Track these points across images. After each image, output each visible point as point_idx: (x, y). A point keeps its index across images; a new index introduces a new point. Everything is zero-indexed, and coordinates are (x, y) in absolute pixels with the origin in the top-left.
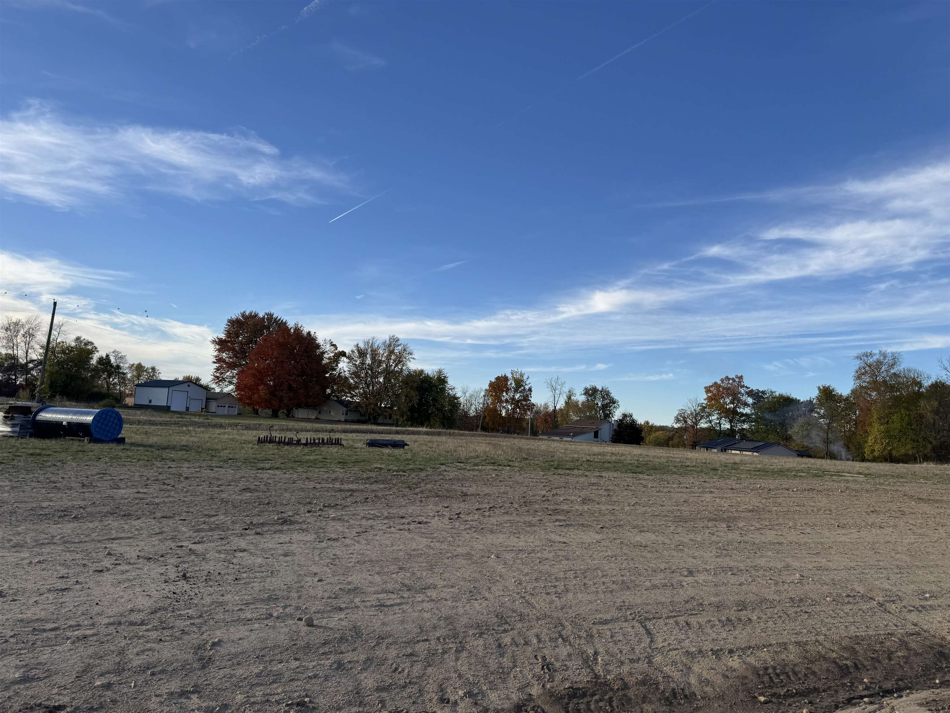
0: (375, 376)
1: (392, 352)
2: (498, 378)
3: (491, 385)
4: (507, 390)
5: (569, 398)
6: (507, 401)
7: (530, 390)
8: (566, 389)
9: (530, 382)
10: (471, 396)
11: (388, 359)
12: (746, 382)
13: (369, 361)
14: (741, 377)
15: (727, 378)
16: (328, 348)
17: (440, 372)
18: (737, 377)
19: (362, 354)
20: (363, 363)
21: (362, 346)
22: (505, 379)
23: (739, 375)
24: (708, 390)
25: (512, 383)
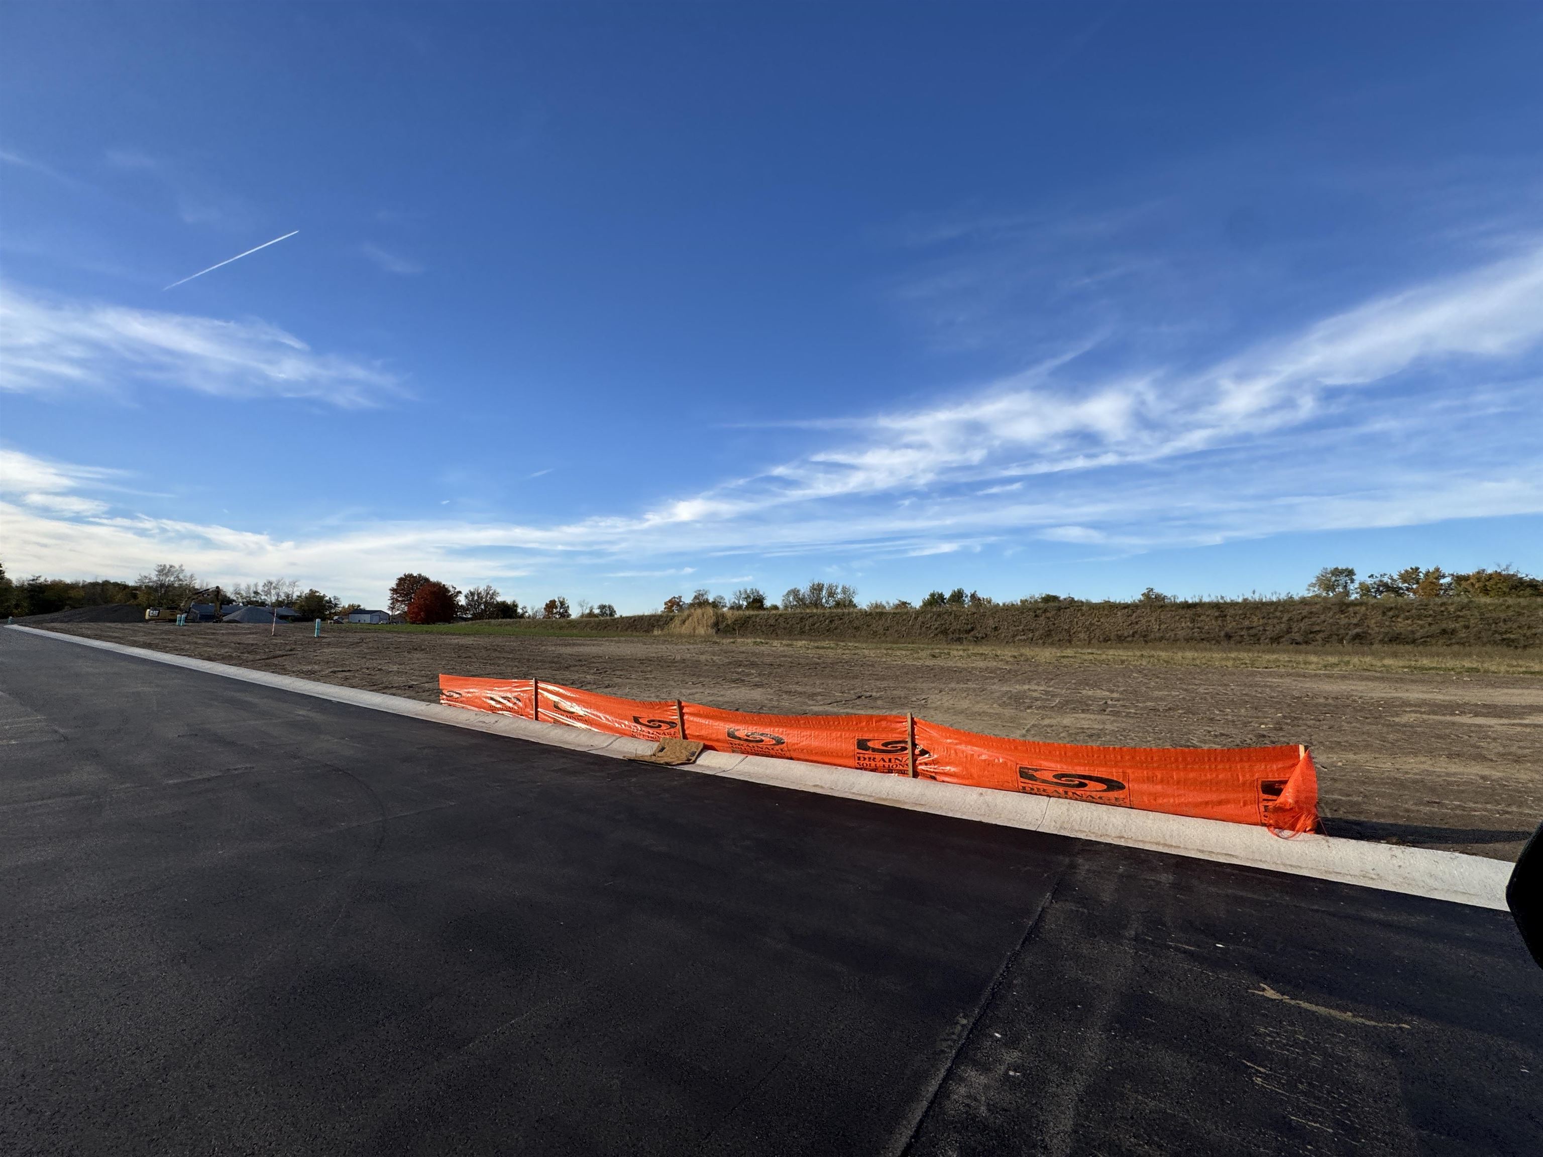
0: (480, 604)
1: (488, 593)
2: (551, 601)
3: (547, 605)
4: (556, 608)
5: (591, 611)
6: (556, 613)
7: (568, 607)
8: (589, 606)
9: (568, 602)
10: (536, 612)
11: (487, 596)
13: (476, 598)
15: (674, 598)
16: (451, 589)
17: (514, 602)
19: (472, 594)
20: (473, 599)
21: (472, 590)
22: (554, 601)
24: (666, 604)
25: (558, 604)
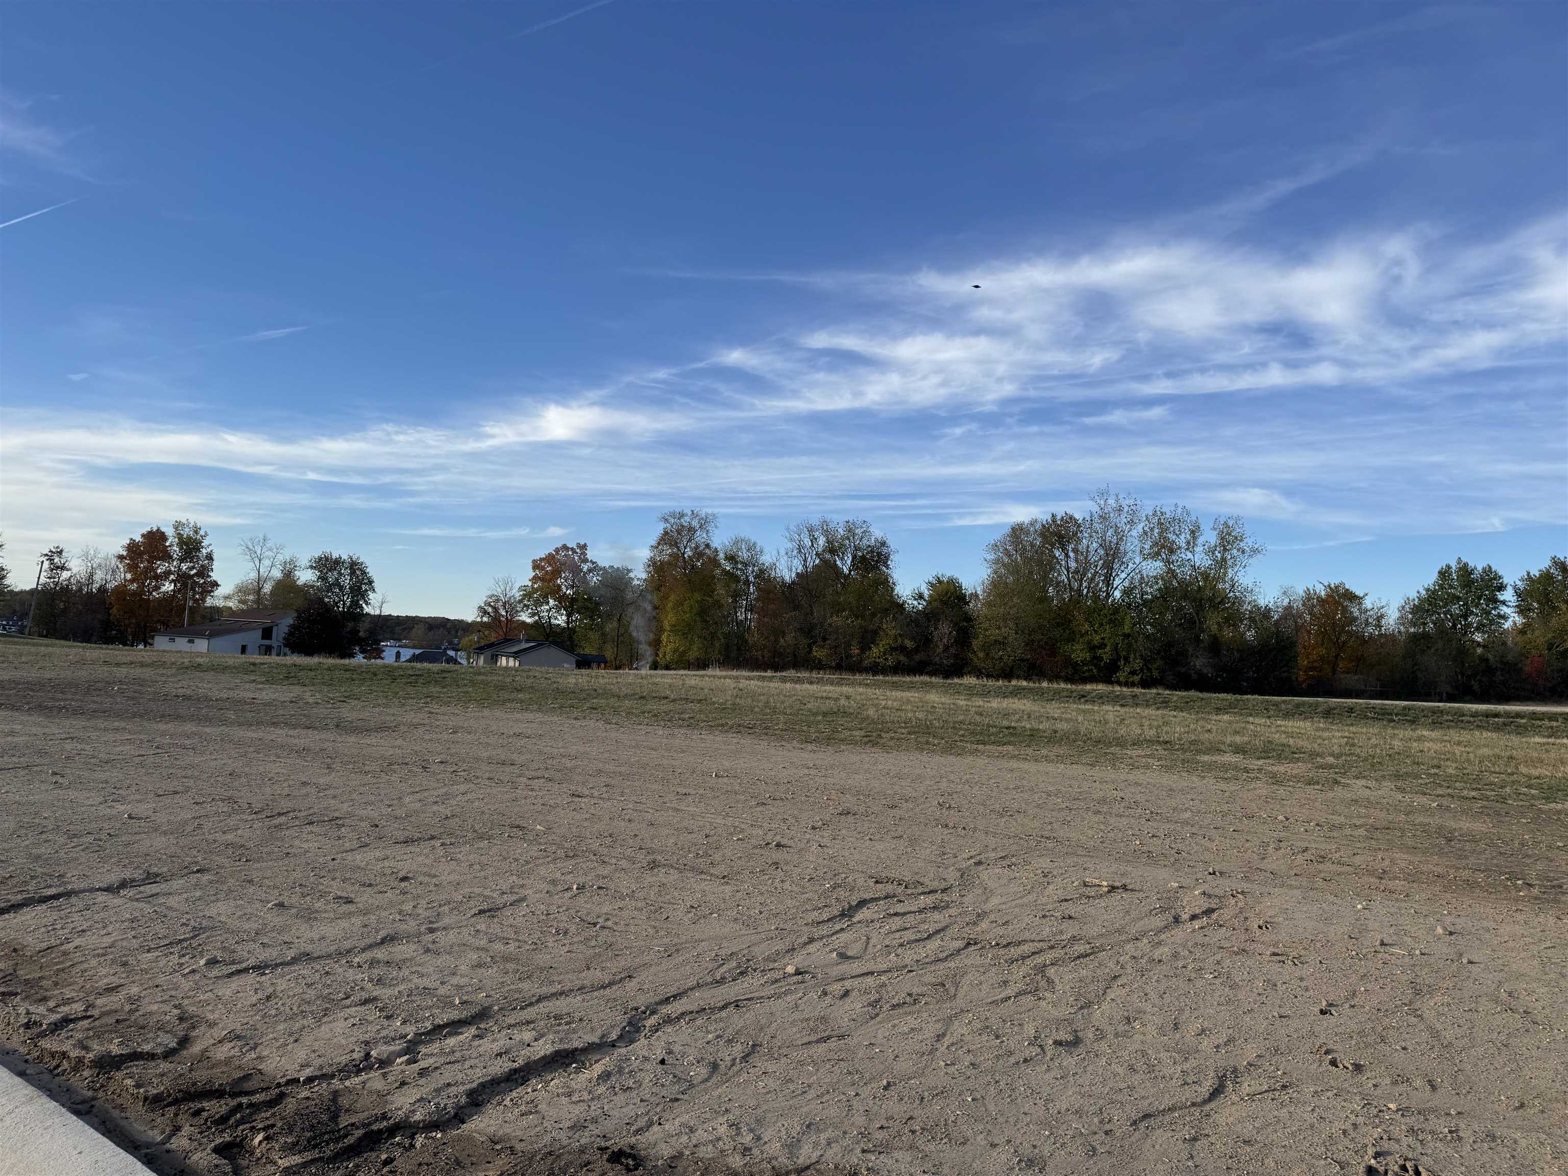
12: (590, 555)
14: (583, 547)
18: (579, 545)
23: (582, 543)
